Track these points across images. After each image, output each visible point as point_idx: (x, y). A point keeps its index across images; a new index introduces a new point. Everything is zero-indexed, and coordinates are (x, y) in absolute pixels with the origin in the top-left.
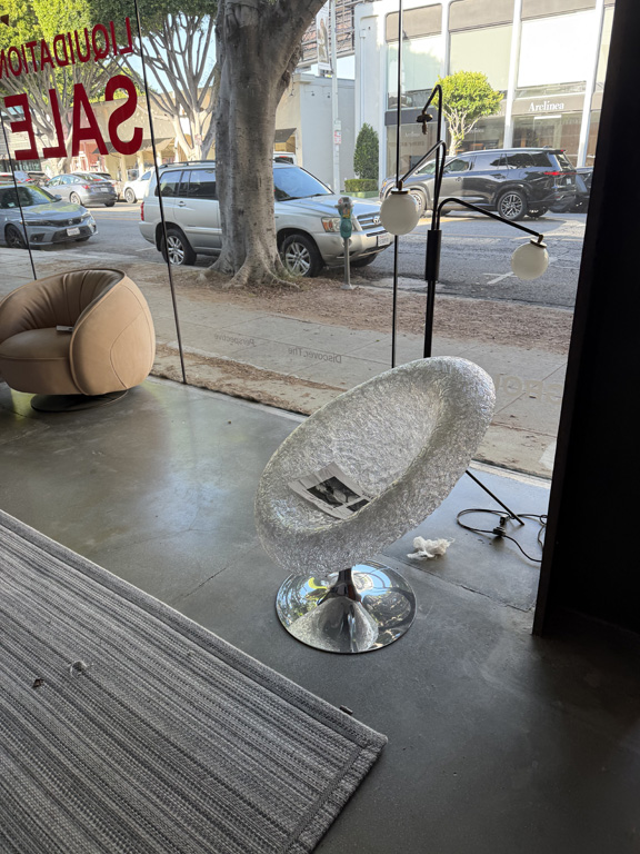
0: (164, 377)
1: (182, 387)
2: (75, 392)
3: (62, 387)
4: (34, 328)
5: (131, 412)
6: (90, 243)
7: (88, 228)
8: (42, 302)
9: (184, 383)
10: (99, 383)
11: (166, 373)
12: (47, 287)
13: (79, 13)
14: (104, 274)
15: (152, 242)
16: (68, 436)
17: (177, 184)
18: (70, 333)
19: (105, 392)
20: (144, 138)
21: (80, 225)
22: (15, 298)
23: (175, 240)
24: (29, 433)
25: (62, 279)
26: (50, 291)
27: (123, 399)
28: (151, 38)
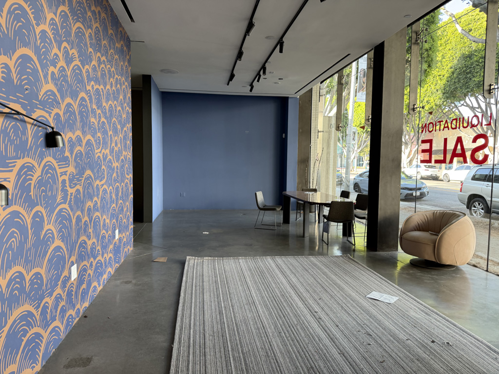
0: (474, 266)
1: (486, 272)
2: (434, 260)
3: (429, 256)
4: (418, 230)
5: (459, 276)
6: (423, 201)
7: (424, 193)
8: (424, 220)
9: (487, 271)
10: (446, 259)
11: (476, 265)
12: (427, 215)
13: (437, 90)
14: (455, 213)
15: (465, 204)
16: (429, 277)
17: (486, 175)
18: (438, 235)
19: (447, 264)
20: (458, 148)
21: (420, 191)
22: (413, 217)
23: (479, 204)
24: (411, 272)
25: (434, 213)
26: (428, 217)
27: (454, 270)
28: (476, 98)
